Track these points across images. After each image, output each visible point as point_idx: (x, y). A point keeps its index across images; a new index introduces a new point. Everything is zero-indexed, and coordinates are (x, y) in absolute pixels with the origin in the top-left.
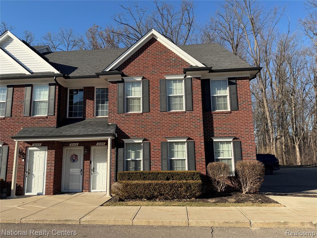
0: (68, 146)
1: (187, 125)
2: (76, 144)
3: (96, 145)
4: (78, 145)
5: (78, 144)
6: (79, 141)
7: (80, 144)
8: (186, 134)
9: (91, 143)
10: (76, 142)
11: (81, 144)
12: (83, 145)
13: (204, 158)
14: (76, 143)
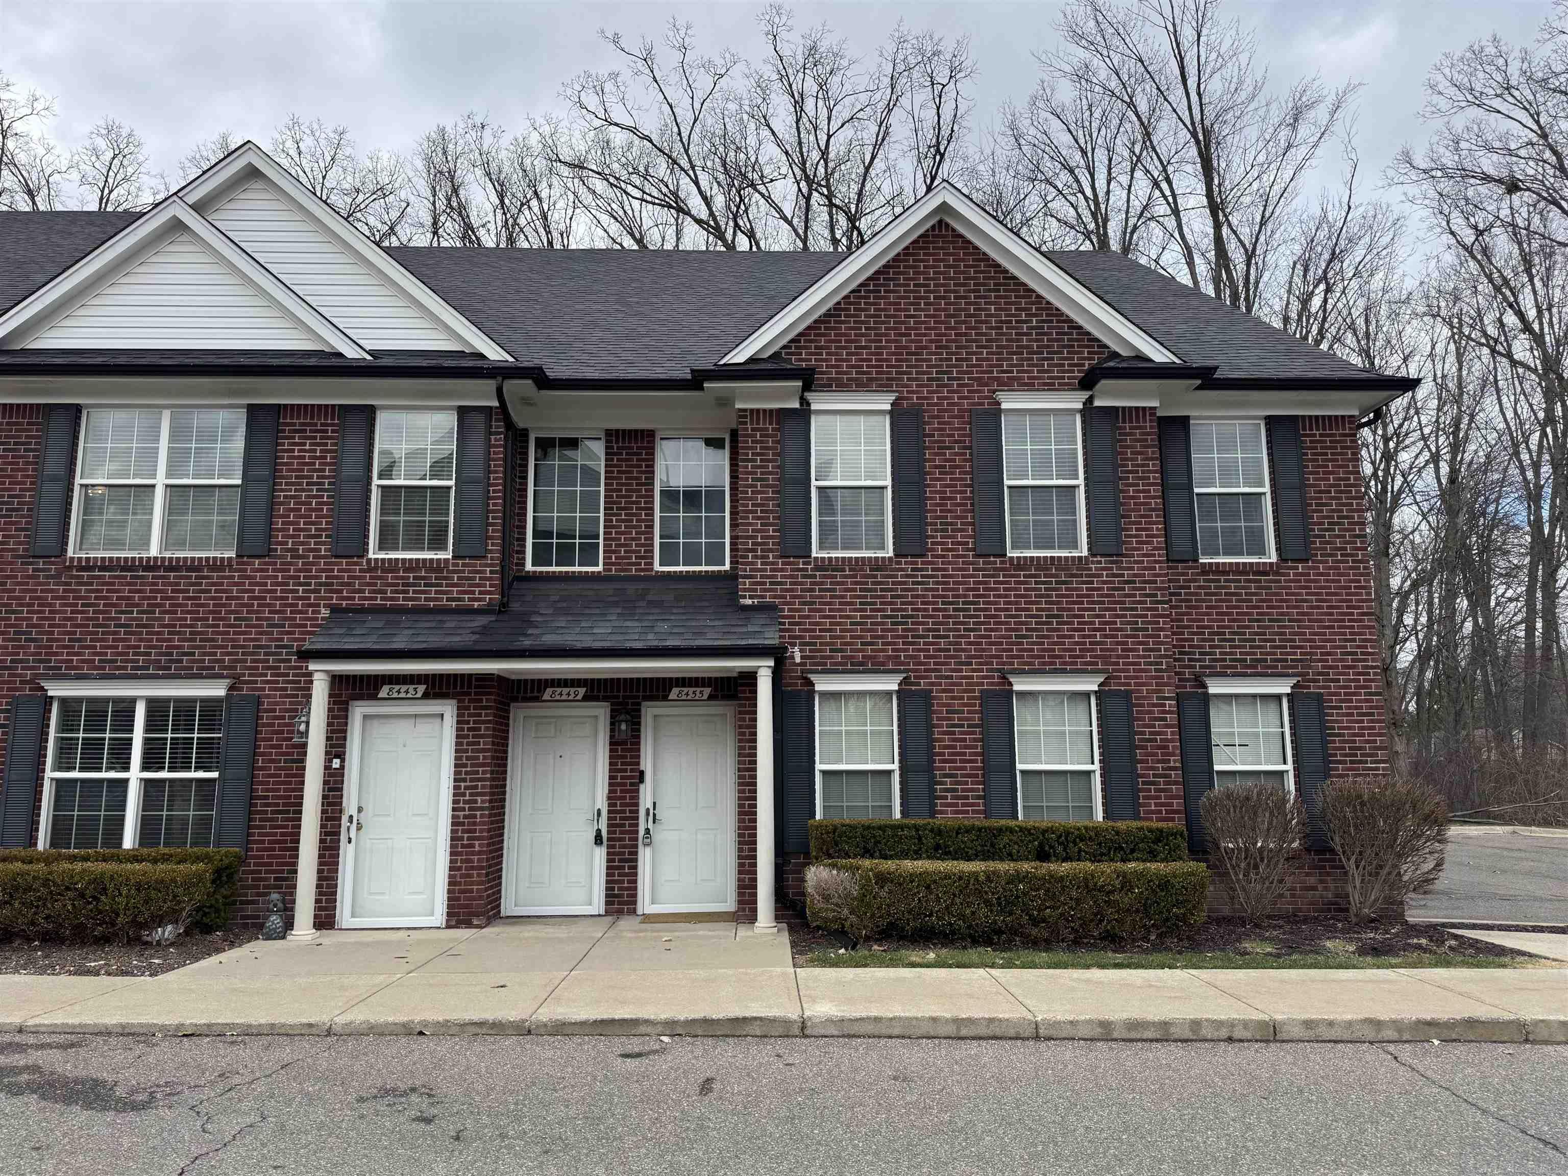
0: (537, 699)
1: (1098, 616)
2: (572, 690)
3: (665, 698)
4: (586, 698)
5: (582, 691)
6: (586, 680)
7: (592, 690)
8: (1096, 657)
9: (645, 691)
10: (573, 680)
11: (599, 691)
12: (605, 699)
13: (1175, 769)
14: (572, 686)
